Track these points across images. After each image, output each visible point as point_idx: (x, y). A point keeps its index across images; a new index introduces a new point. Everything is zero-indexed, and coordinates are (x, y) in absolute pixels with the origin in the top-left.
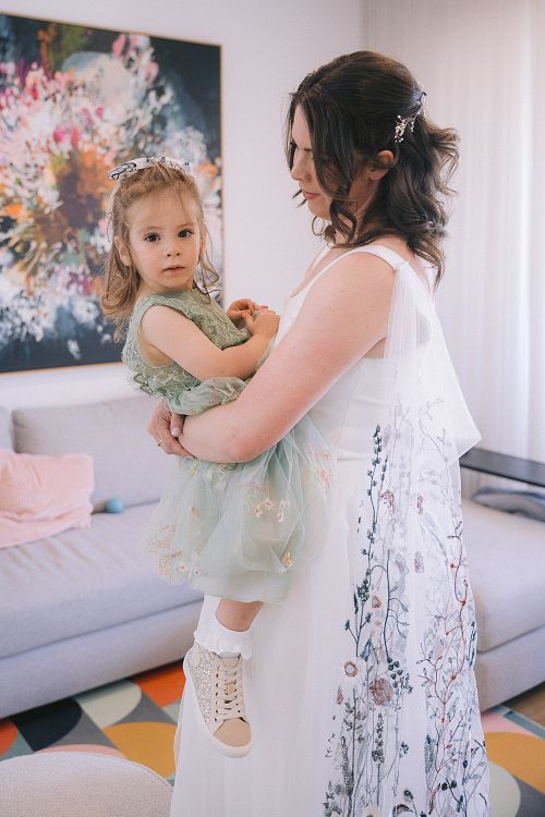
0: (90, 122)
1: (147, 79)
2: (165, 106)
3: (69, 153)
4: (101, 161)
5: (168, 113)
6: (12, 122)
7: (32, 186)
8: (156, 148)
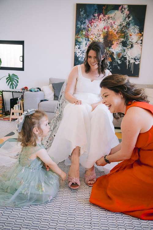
0: (112, 25)
1: (126, 15)
3: (107, 31)
4: (113, 33)
5: (131, 22)
6: (95, 25)
7: (98, 38)
8: (126, 30)
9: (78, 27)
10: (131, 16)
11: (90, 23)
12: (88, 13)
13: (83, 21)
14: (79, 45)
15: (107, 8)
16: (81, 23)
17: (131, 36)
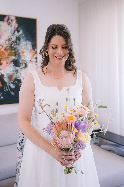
1: (15, 28)
2: (20, 35)
4: (1, 50)
5: (21, 37)
10: (20, 29)
17: (24, 53)
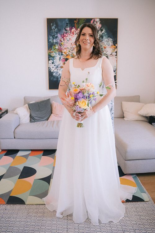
1: (99, 28)
6: (68, 39)
7: (72, 52)
9: (50, 42)
10: (103, 29)
11: (62, 38)
12: (59, 28)
13: (54, 36)
14: (53, 60)
15: (78, 22)
16: (53, 37)
17: (106, 48)
